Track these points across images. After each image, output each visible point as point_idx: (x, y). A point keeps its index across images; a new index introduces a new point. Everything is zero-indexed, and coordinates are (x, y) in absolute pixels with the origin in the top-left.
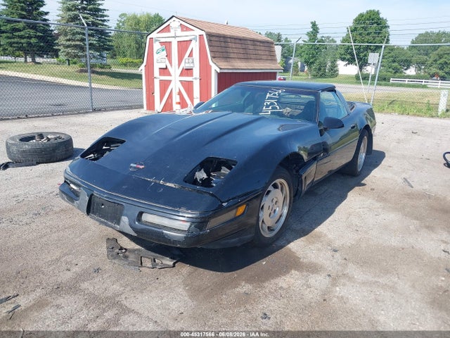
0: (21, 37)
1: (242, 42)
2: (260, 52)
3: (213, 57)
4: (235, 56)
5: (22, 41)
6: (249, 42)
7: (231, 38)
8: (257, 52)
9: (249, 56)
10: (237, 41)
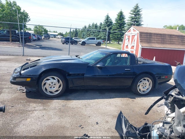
0: (115, 35)
1: (165, 36)
2: (174, 41)
3: (140, 42)
4: (155, 41)
5: (116, 36)
6: (167, 36)
7: (154, 34)
8: (172, 40)
9: (165, 42)
10: (159, 36)
